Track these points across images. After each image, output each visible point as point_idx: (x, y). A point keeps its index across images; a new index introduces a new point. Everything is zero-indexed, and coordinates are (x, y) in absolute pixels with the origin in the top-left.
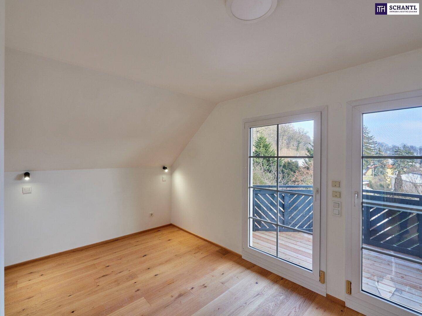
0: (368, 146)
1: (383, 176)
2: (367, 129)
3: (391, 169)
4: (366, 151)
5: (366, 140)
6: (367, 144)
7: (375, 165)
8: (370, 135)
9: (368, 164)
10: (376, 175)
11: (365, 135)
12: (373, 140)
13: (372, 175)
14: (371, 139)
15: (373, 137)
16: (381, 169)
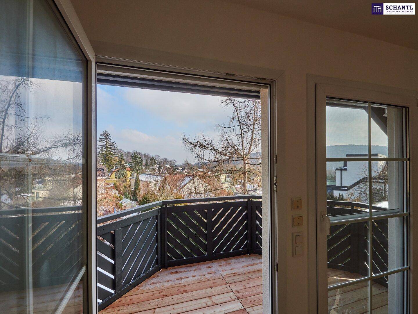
0: (111, 151)
1: (124, 178)
2: (110, 136)
3: (130, 171)
4: (109, 156)
5: (110, 145)
6: (110, 149)
7: (118, 168)
8: (112, 141)
9: (111, 168)
10: (120, 178)
11: (108, 141)
12: (114, 146)
13: (116, 178)
14: (113, 145)
15: (114, 143)
16: (123, 172)
